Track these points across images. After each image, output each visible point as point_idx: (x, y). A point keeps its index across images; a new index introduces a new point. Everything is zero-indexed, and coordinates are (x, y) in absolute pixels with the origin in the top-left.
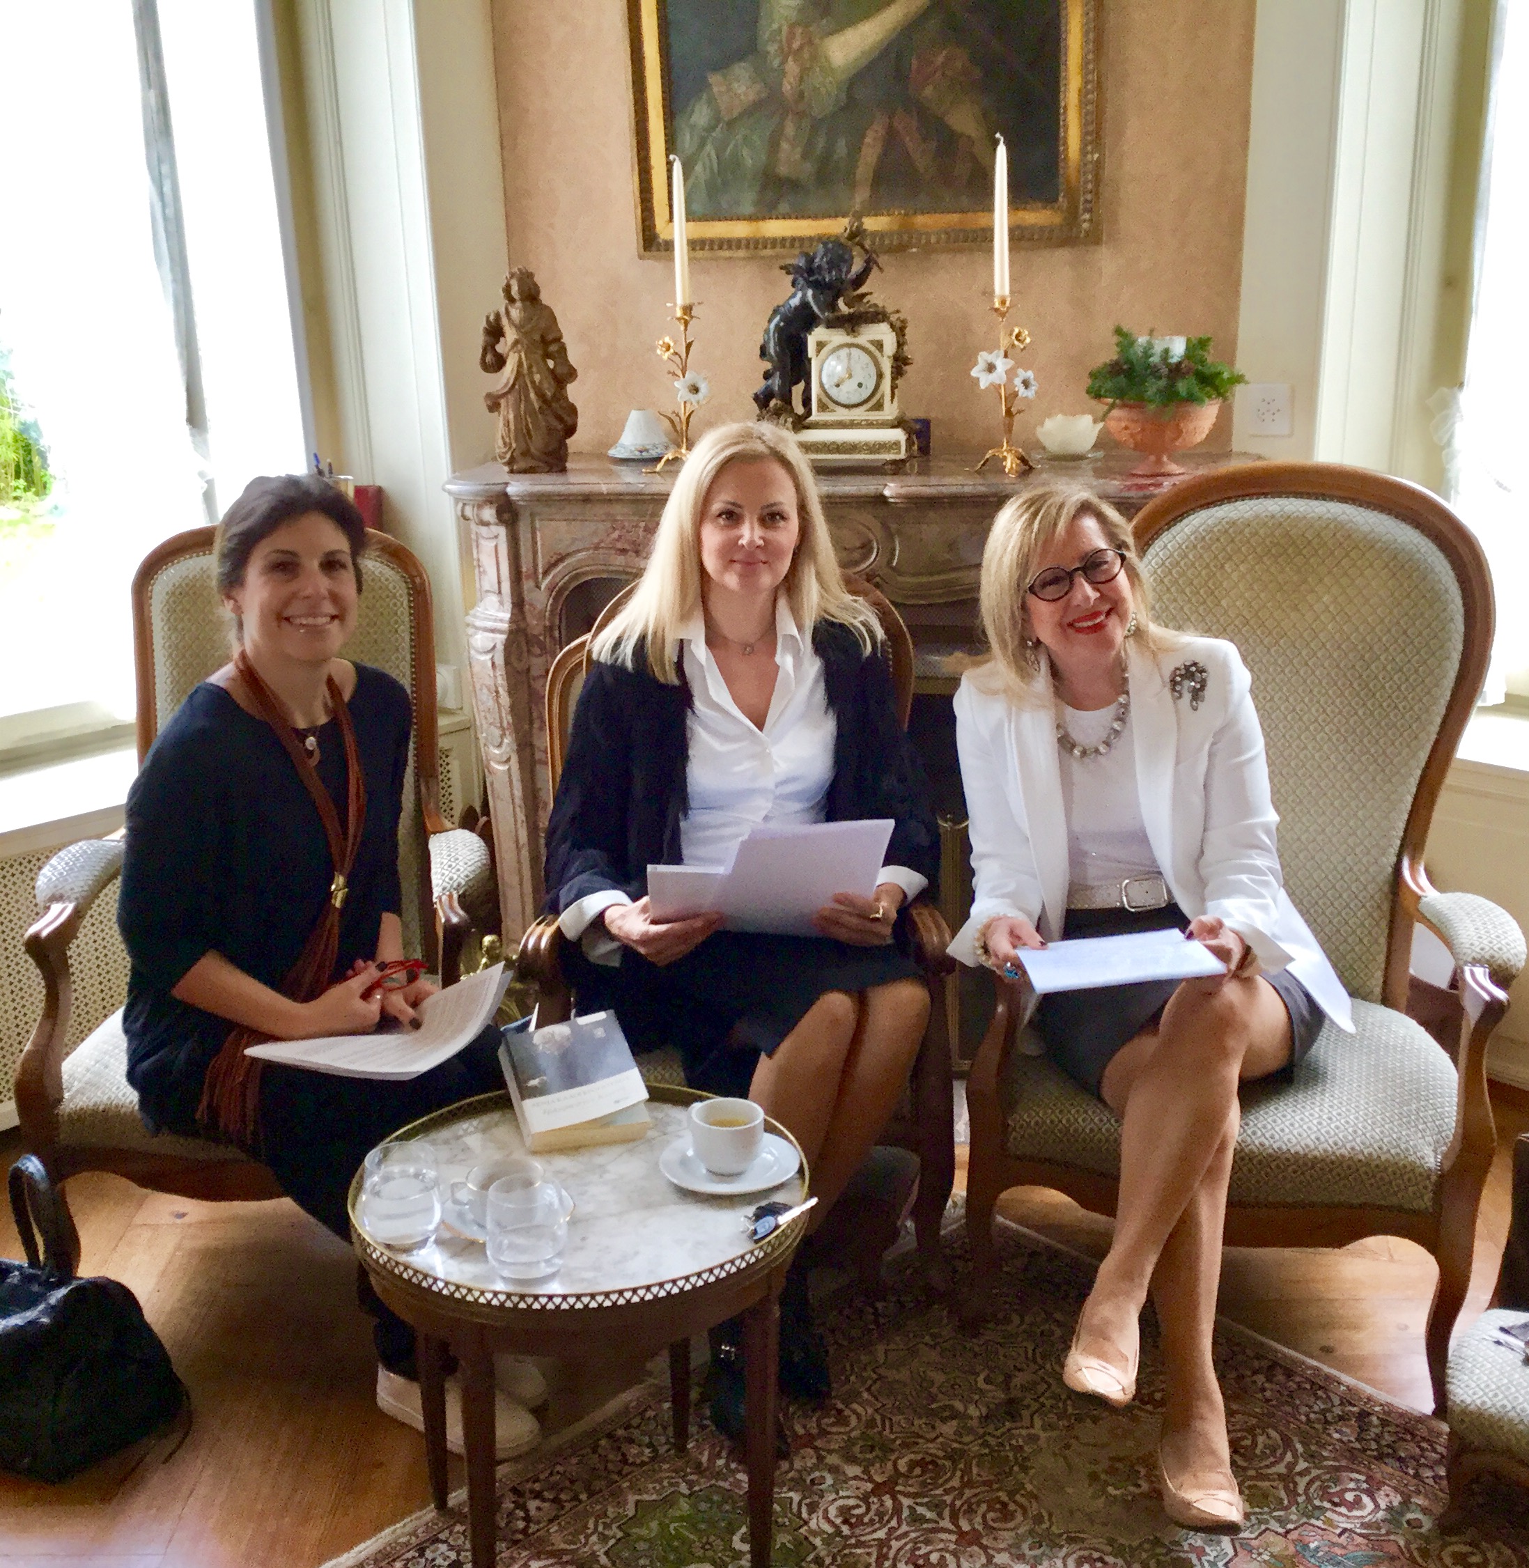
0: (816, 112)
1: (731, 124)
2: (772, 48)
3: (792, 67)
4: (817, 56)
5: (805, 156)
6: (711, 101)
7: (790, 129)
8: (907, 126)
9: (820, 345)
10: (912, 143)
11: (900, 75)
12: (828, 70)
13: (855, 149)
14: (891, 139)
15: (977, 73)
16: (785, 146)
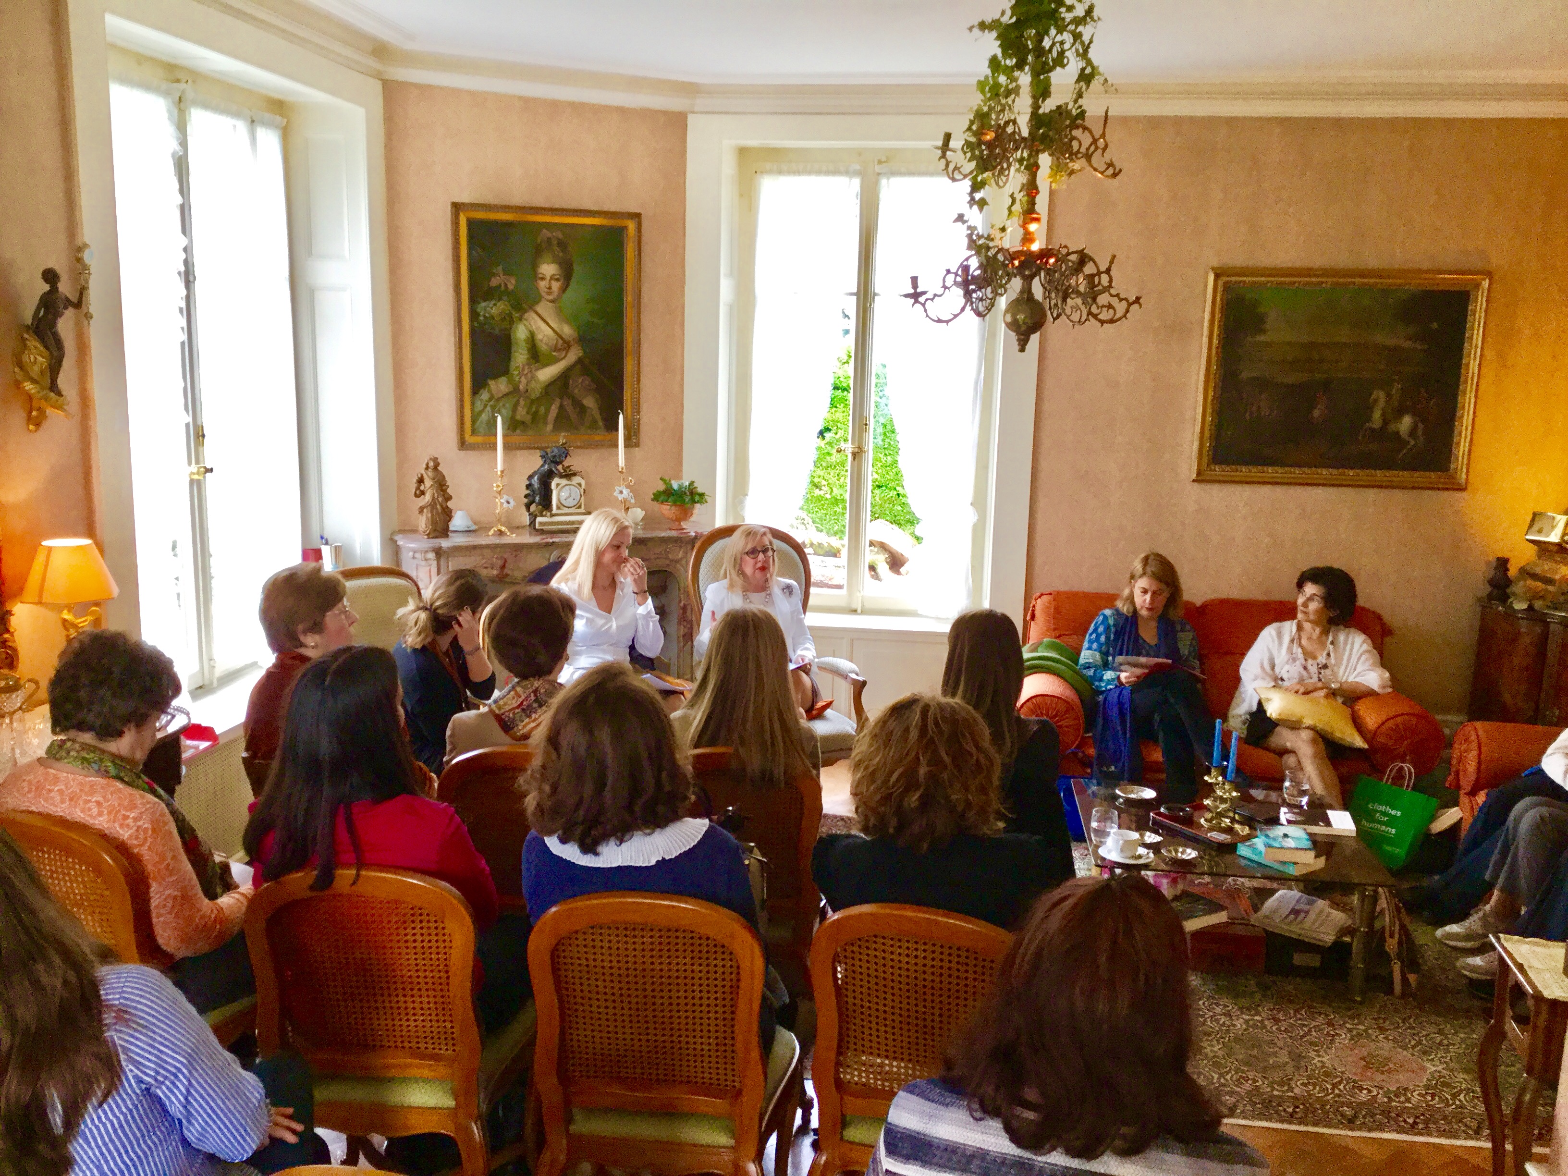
0: (533, 396)
1: (498, 400)
2: (516, 373)
3: (523, 380)
4: (533, 377)
5: (528, 413)
6: (490, 391)
7: (522, 402)
8: (567, 402)
9: (558, 485)
10: (569, 409)
11: (566, 385)
12: (537, 381)
13: (548, 411)
14: (561, 407)
15: (594, 386)
16: (520, 408)
